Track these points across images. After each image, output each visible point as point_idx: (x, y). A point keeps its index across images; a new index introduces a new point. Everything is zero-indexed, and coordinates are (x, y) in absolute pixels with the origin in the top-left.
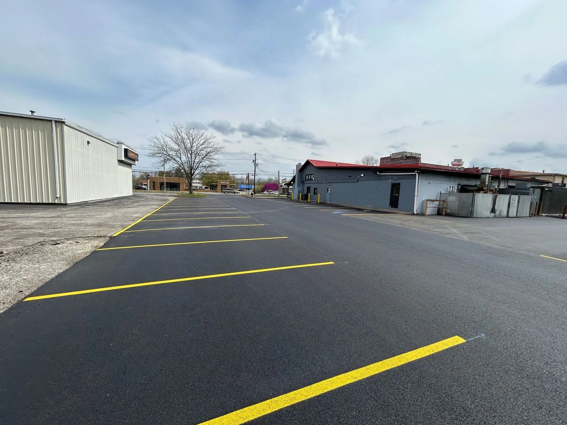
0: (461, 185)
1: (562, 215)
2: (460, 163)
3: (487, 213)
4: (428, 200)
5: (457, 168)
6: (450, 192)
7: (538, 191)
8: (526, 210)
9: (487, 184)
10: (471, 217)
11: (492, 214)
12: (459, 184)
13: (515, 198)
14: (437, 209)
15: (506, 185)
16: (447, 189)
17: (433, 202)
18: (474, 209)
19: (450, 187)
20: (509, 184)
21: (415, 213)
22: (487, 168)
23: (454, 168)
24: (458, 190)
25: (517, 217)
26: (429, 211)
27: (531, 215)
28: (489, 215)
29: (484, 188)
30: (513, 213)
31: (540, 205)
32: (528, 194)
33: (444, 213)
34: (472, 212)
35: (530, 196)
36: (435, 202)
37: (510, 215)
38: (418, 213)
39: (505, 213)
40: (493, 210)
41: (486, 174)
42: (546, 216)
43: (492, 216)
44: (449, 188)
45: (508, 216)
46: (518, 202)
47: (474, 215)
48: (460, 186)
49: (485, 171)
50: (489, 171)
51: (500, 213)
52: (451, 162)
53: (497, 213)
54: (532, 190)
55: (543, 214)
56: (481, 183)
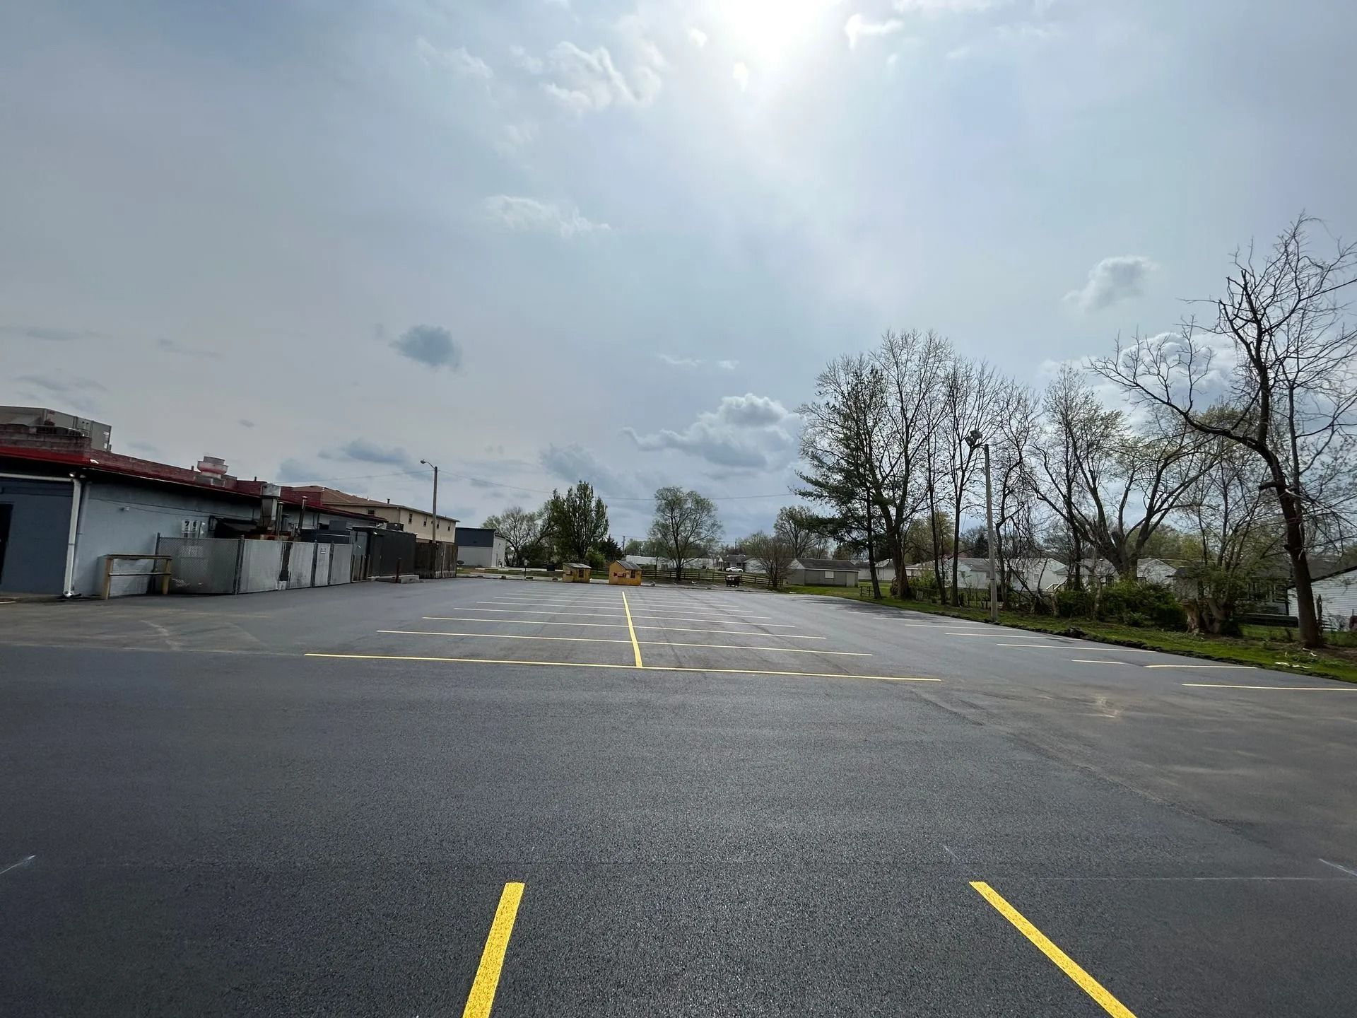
0: (217, 519)
1: (395, 576)
2: (219, 468)
3: (272, 582)
4: (111, 558)
5: (211, 478)
6: (186, 535)
7: (363, 537)
8: (345, 574)
9: (274, 519)
10: (236, 593)
11: (281, 582)
12: (212, 517)
13: (325, 548)
14: (146, 580)
15: (316, 523)
16: (180, 526)
17: (133, 561)
18: (240, 575)
19: (187, 523)
20: (320, 522)
21: (69, 594)
22: (273, 486)
23: (204, 476)
24: (209, 530)
25: (329, 585)
26: (117, 586)
27: (355, 579)
28: (275, 586)
29: (269, 529)
30: (322, 578)
31: (366, 560)
32: (347, 541)
33: (166, 589)
34: (237, 582)
35: (351, 545)
36: (138, 562)
37: (317, 583)
38: (80, 595)
39: (307, 580)
40: (284, 575)
41: (271, 498)
42: (377, 580)
43: (282, 586)
44: (184, 524)
45: (313, 586)
46: (331, 556)
47: (243, 589)
48: (215, 523)
49: (270, 492)
50: (278, 493)
51: (298, 580)
52: (197, 463)
53: (293, 579)
54: (354, 533)
55: (373, 577)
56: (263, 516)
